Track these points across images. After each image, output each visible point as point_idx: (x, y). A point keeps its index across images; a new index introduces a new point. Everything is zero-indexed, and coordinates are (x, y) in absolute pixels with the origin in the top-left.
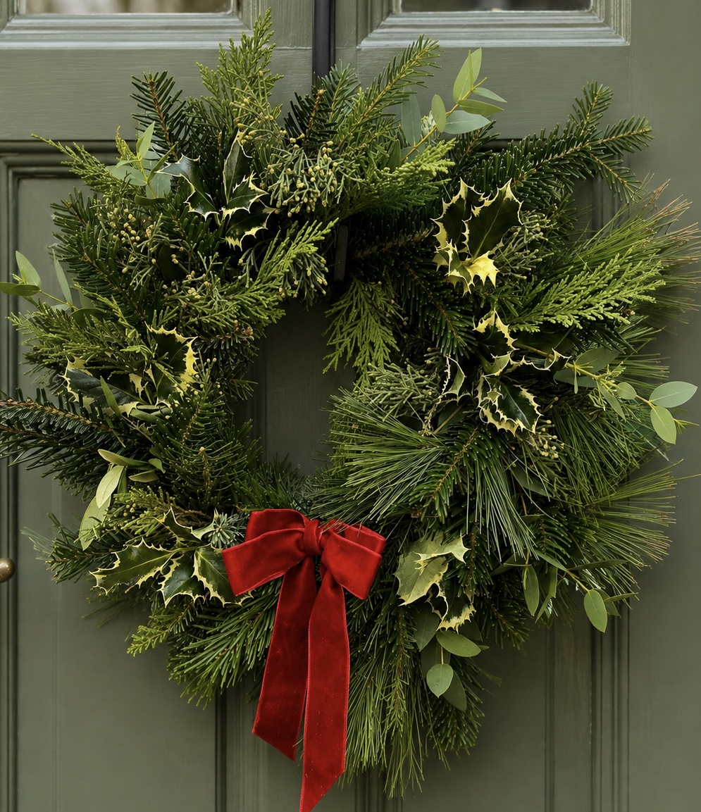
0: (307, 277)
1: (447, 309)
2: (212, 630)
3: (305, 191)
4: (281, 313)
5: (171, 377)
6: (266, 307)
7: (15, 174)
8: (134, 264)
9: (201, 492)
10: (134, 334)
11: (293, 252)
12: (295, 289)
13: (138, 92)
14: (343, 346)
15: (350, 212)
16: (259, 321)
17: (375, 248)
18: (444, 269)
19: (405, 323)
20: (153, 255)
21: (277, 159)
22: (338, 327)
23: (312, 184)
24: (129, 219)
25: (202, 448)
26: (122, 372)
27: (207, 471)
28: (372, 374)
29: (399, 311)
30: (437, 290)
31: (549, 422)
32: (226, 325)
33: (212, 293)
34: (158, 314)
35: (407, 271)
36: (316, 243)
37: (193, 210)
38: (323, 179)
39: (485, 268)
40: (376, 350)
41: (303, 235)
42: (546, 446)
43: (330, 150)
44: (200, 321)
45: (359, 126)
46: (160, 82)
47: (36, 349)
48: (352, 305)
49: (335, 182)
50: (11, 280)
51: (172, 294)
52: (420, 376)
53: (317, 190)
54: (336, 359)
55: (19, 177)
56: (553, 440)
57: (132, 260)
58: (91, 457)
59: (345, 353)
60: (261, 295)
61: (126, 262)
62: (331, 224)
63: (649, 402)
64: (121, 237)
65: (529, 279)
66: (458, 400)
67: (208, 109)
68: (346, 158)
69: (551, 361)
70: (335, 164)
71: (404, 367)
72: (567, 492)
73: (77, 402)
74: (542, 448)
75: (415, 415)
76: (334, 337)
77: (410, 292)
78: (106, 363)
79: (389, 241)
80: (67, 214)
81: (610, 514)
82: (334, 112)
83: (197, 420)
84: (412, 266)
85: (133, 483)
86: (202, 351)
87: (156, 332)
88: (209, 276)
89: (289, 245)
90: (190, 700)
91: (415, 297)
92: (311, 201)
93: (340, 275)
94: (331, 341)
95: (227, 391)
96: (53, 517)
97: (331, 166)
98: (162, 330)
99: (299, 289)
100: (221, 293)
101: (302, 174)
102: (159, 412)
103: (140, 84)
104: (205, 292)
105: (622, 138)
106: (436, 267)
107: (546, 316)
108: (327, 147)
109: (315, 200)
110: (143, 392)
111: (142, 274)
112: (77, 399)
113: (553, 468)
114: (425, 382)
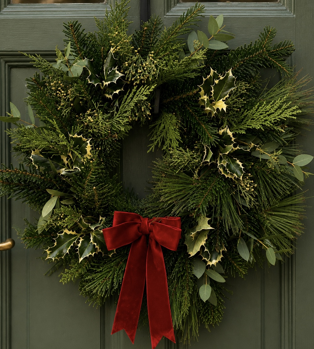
0: (142, 111)
1: (205, 125)
2: (99, 270)
3: (142, 74)
4: (130, 127)
5: (80, 156)
6: (123, 125)
7: (9, 66)
8: (63, 106)
9: (94, 208)
10: (63, 137)
11: (135, 100)
12: (137, 117)
13: (66, 30)
14: (157, 140)
15: (161, 83)
16: (120, 131)
17: (172, 98)
18: (203, 107)
19: (185, 131)
20: (72, 102)
21: (129, 59)
22: (155, 133)
23: (145, 71)
24: (61, 86)
25: (94, 187)
26: (57, 155)
27: (96, 198)
28: (171, 152)
29: (182, 125)
30: (200, 116)
31: (250, 174)
32: (105, 133)
33: (99, 118)
34: (74, 128)
35: (187, 108)
36: (146, 96)
37: (91, 82)
38: (150, 68)
39: (221, 105)
40: (172, 142)
41: (140, 92)
42: (248, 186)
43: (152, 55)
44: (93, 131)
45: (165, 44)
46: (75, 25)
47: (18, 145)
48: (162, 122)
49: (155, 70)
50: (7, 115)
51: (80, 119)
52: (192, 154)
53: (147, 73)
54: (153, 147)
55: (11, 67)
56: (251, 183)
57: (62, 104)
58: (43, 193)
59: (158, 143)
60: (120, 119)
61: (59, 105)
62: (153, 87)
63: (292, 164)
64: (57, 94)
65: (240, 111)
66: (209, 164)
67: (97, 37)
68: (160, 59)
69: (250, 147)
70: (155, 62)
71: (185, 149)
72: (257, 205)
73: (37, 169)
74: (246, 186)
75: (190, 170)
76: (153, 137)
77: (188, 117)
78: (50, 151)
79: (178, 95)
80: (33, 83)
81: (276, 213)
82: (152, 37)
83: (92, 174)
84: (188, 105)
85: (62, 204)
86: (94, 145)
87: (74, 136)
88: (97, 111)
89: (133, 96)
90: (90, 304)
91: (190, 120)
92: (144, 78)
93: (157, 111)
94: (151, 139)
95: (106, 162)
96: (26, 220)
97: (153, 63)
98: (76, 136)
99: (138, 117)
100: (103, 119)
101: (140, 66)
102: (74, 172)
103: (67, 26)
104: (95, 119)
105: (282, 49)
106: (200, 106)
107: (248, 125)
108: (151, 54)
109: (146, 78)
110: (67, 164)
111: (67, 110)
112: (37, 168)
113: (251, 195)
114: (194, 156)
